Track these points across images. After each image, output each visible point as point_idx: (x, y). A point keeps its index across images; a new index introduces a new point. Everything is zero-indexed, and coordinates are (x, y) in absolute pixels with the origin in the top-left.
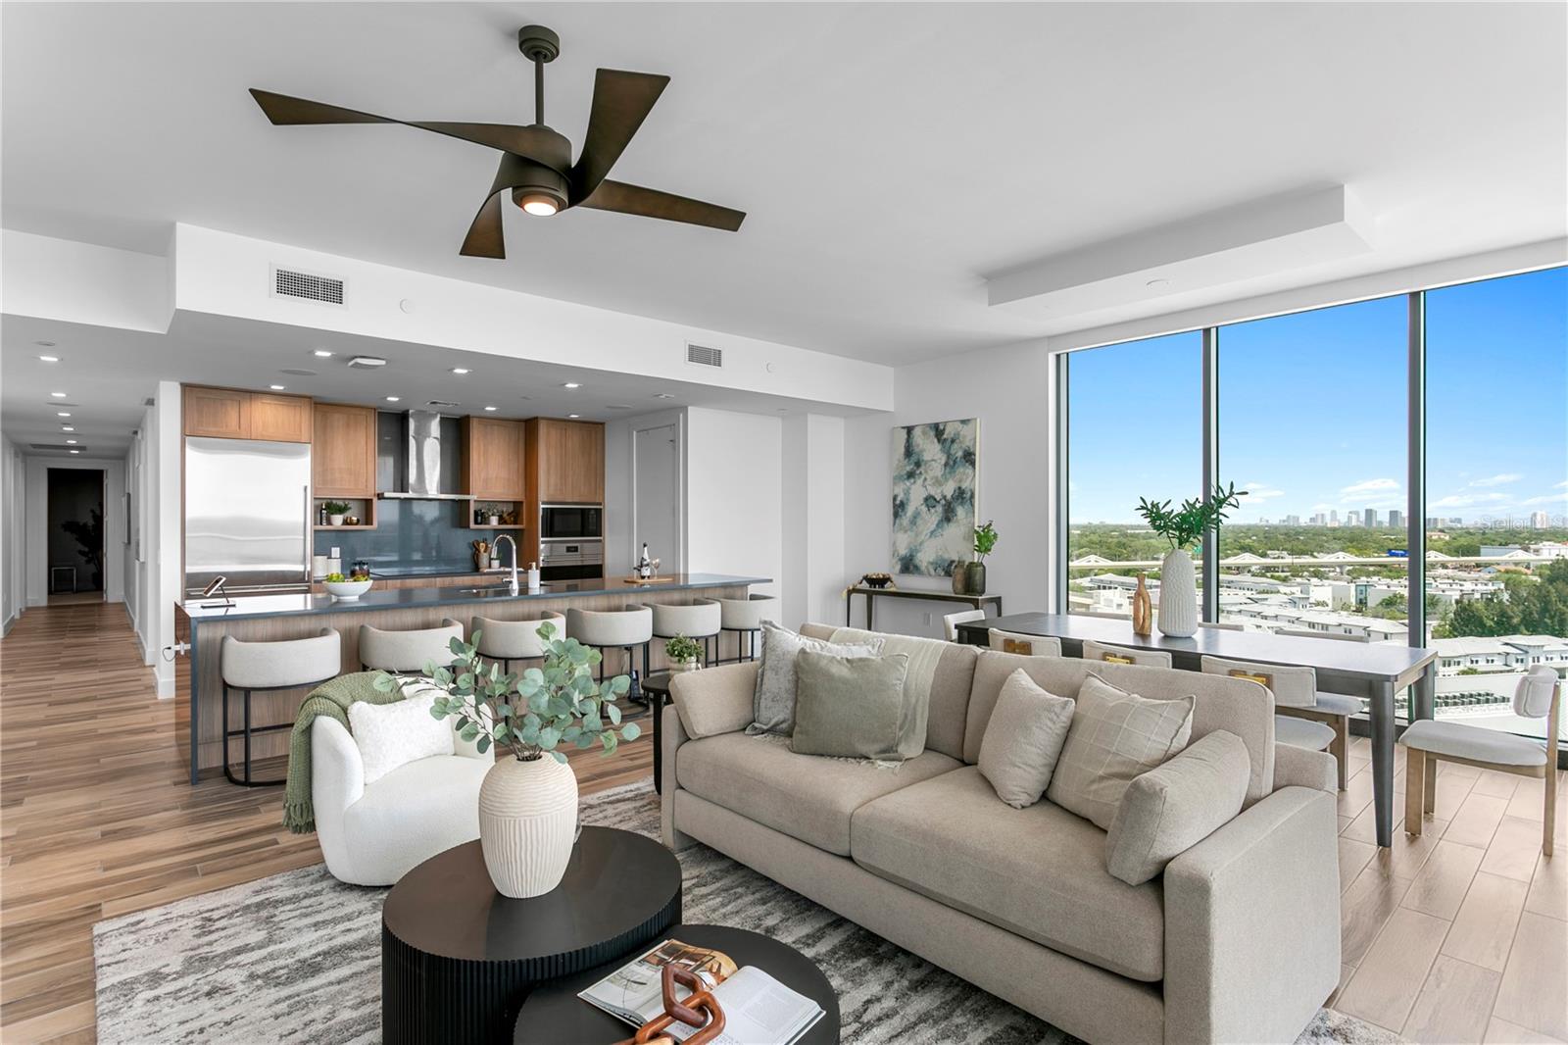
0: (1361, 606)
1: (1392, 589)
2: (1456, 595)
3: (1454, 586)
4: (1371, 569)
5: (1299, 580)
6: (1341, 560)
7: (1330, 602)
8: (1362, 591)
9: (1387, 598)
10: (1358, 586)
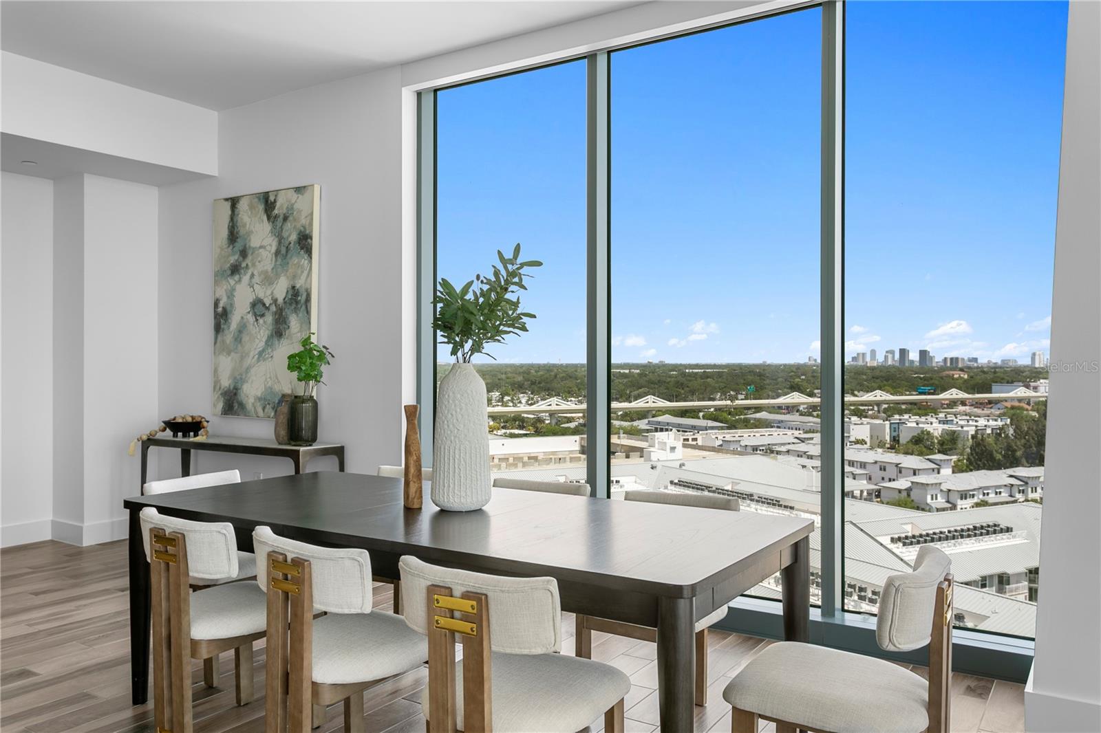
0: (895, 446)
1: (920, 425)
2: (972, 431)
3: (971, 423)
4: (904, 407)
6: (878, 398)
7: (868, 440)
8: (895, 428)
9: (916, 434)
10: (891, 424)
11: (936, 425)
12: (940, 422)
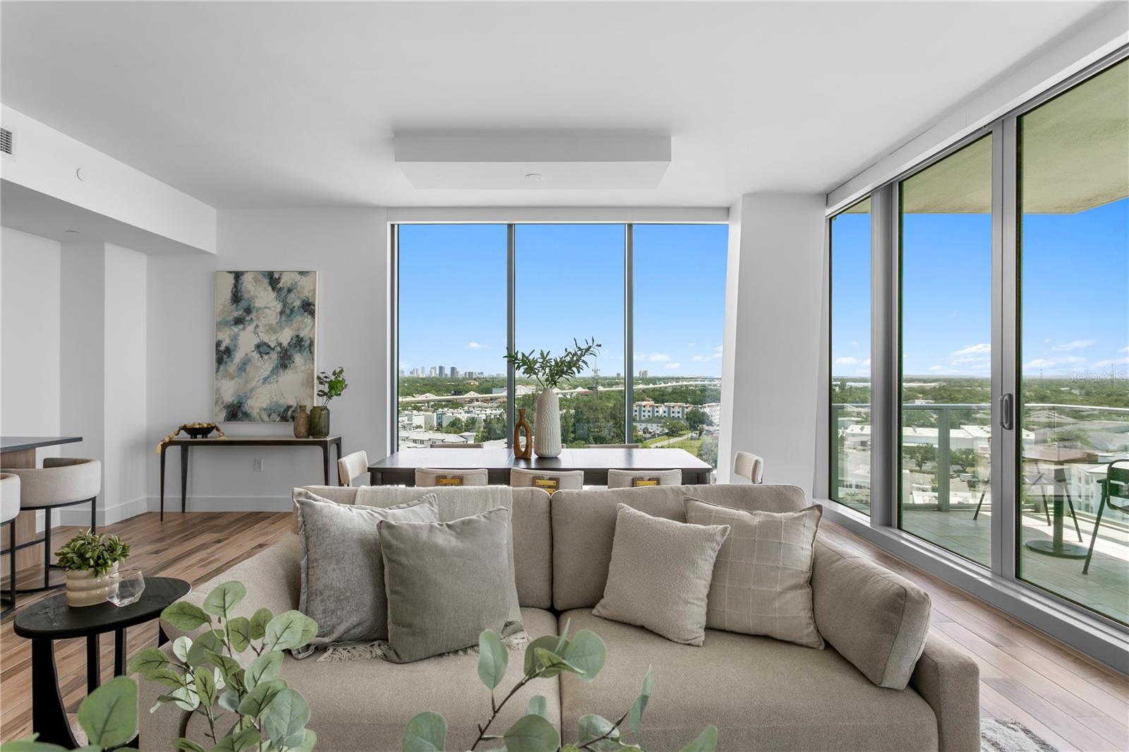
0: (439, 428)
1: (455, 415)
2: (484, 417)
3: (483, 412)
4: (444, 403)
5: (406, 412)
6: (428, 399)
7: (423, 426)
8: (440, 417)
9: (452, 420)
10: (437, 415)
11: (463, 414)
12: (465, 412)
